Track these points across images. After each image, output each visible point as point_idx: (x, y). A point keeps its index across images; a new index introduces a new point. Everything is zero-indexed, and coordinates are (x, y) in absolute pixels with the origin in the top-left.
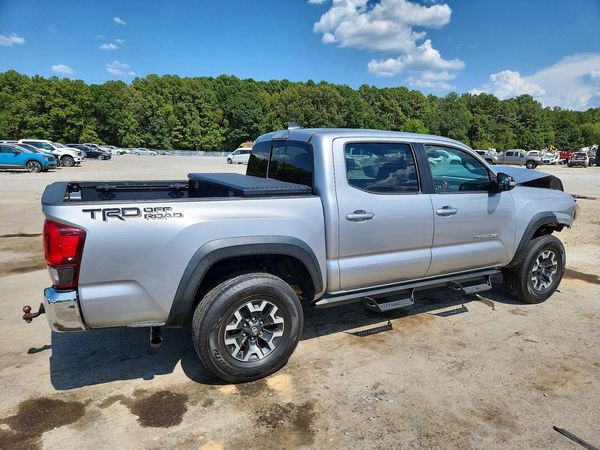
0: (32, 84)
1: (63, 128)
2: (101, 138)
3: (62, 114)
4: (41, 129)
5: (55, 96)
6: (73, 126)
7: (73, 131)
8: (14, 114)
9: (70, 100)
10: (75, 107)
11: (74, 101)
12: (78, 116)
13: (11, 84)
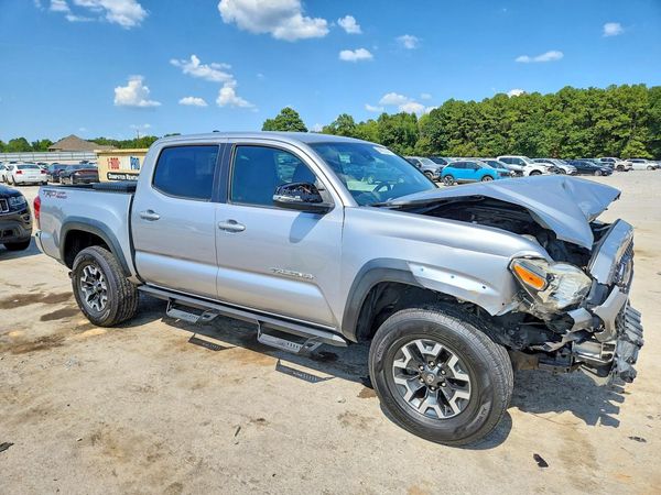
0: (584, 97)
1: (606, 141)
2: (648, 150)
3: (608, 125)
4: (581, 145)
5: (605, 107)
6: (617, 138)
7: (616, 144)
8: (559, 130)
9: (620, 109)
10: (625, 118)
11: (624, 111)
12: (625, 126)
13: (563, 102)
